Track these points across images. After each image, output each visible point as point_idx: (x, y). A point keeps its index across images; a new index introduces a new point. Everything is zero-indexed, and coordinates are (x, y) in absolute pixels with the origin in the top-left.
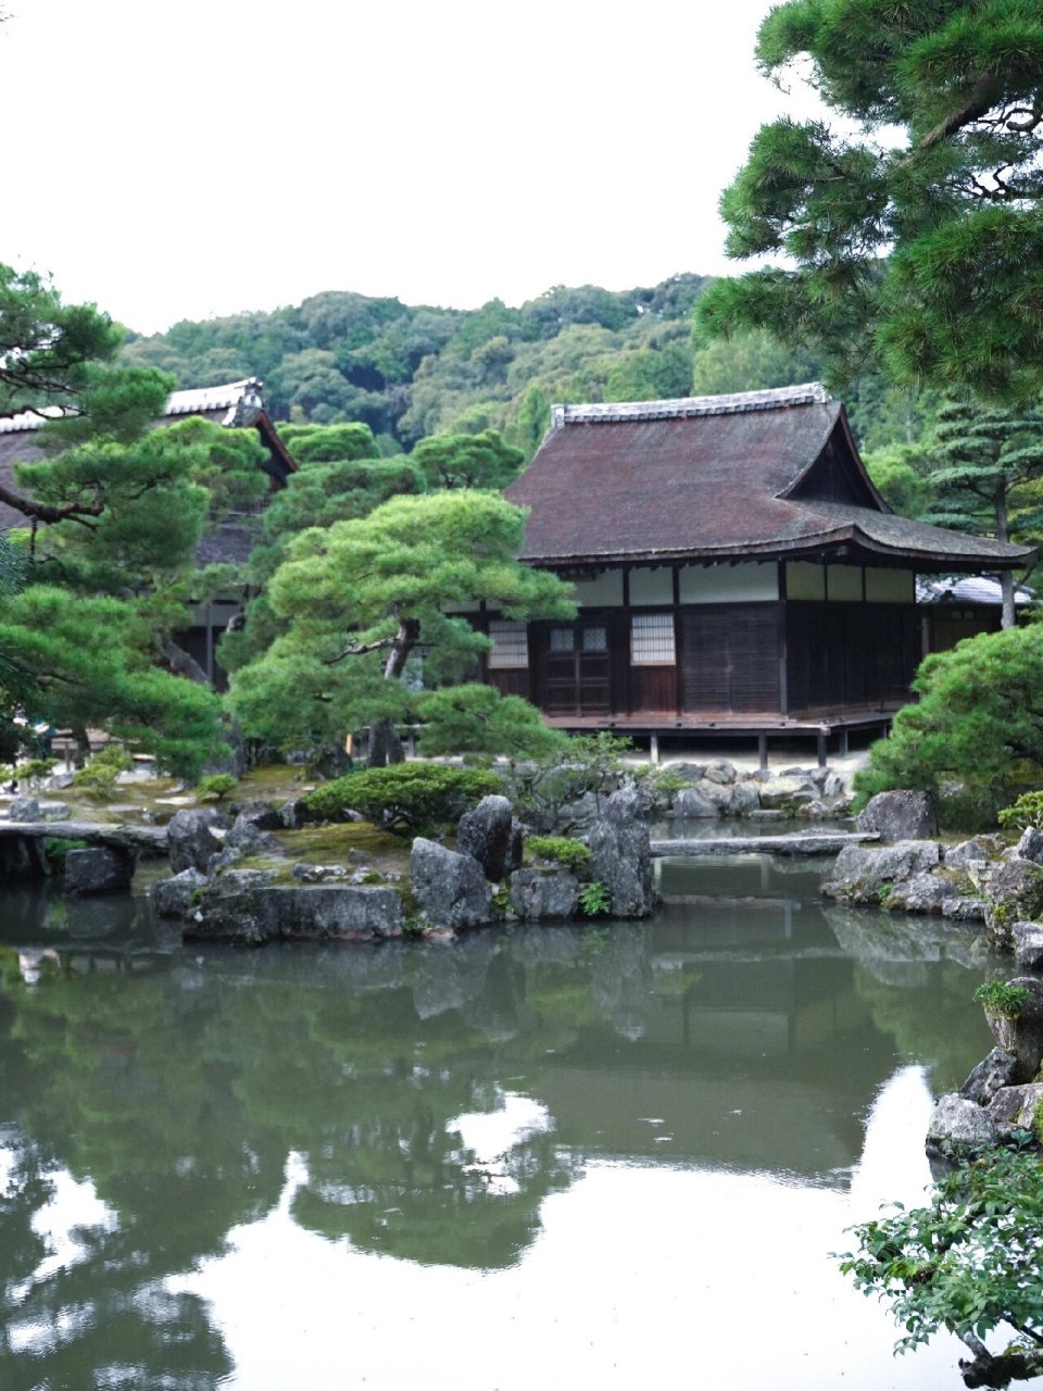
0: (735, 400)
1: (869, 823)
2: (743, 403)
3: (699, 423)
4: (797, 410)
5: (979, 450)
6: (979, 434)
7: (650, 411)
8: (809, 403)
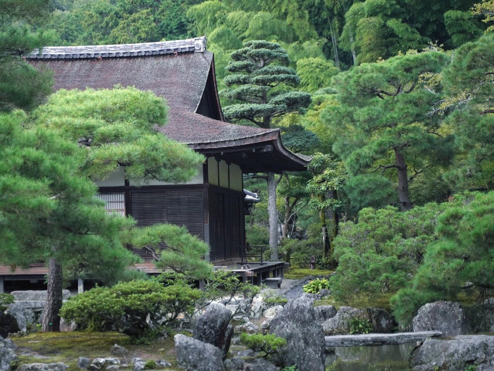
0: (136, 48)
1: (426, 324)
2: (143, 50)
3: (112, 62)
4: (183, 56)
5: (255, 93)
6: (257, 82)
7: (73, 53)
8: (191, 52)
